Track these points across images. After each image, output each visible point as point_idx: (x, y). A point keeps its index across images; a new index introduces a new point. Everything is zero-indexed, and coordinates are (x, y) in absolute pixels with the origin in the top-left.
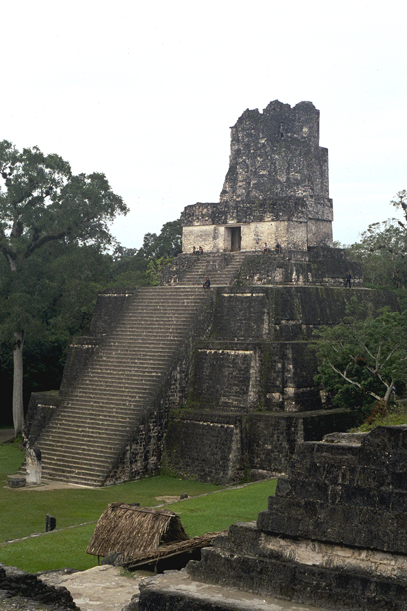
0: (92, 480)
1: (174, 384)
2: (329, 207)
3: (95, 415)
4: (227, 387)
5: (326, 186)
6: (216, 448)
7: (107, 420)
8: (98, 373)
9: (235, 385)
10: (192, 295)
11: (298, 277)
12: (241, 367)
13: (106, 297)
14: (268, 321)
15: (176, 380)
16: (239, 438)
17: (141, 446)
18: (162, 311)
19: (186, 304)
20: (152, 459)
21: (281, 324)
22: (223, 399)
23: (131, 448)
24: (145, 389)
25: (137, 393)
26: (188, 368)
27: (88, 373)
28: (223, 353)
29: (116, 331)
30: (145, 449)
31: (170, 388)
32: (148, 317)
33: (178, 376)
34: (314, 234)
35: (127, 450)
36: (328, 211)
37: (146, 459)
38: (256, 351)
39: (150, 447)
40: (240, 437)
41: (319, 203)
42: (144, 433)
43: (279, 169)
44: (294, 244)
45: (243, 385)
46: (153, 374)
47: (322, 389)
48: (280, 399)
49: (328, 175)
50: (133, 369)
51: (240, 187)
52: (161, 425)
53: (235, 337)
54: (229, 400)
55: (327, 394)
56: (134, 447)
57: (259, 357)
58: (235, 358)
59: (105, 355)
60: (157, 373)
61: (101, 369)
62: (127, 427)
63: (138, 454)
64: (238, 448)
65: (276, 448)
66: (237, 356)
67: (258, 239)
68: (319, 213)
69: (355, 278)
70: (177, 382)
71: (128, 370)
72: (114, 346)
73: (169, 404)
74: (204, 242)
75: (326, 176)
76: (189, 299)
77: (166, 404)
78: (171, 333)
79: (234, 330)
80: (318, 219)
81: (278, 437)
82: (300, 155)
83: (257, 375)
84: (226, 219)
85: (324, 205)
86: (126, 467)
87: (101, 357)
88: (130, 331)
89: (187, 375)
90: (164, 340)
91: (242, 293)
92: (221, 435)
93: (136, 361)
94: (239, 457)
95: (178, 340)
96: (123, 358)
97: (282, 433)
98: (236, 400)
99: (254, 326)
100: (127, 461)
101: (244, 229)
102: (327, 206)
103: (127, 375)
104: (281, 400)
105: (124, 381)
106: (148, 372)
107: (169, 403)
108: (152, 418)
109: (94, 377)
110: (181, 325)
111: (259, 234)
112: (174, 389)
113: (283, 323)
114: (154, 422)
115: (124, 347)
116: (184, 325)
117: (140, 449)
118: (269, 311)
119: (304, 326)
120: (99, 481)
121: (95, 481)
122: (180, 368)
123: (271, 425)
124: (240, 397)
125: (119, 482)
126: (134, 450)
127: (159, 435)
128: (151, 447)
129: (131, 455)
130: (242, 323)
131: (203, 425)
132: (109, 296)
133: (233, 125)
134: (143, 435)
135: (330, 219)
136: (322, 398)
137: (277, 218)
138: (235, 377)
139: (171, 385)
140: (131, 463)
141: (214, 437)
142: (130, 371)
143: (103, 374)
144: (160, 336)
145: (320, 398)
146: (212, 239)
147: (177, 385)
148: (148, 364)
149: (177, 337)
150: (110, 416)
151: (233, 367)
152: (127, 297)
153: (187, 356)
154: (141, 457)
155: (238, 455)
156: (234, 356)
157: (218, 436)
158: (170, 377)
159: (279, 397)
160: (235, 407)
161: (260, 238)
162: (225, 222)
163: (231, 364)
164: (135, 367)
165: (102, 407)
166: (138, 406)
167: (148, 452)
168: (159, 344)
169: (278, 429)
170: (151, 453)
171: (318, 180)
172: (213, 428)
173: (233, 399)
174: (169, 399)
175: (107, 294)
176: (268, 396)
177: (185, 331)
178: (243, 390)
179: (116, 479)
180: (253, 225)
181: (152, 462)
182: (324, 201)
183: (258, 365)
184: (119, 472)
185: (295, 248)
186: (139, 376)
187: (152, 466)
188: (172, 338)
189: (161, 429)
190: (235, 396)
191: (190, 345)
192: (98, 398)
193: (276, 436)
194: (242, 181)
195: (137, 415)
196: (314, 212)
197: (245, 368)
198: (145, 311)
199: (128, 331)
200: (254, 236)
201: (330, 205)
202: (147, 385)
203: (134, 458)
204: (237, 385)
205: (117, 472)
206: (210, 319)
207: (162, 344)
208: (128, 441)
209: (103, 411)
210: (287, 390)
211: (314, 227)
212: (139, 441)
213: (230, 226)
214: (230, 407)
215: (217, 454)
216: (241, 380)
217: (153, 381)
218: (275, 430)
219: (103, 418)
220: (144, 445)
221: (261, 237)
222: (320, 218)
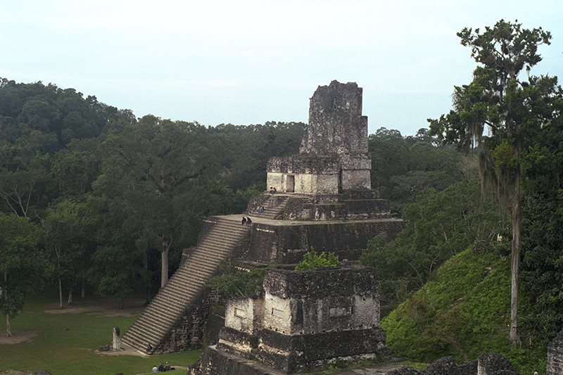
5: (364, 144)
8: (179, 277)
10: (241, 228)
11: (320, 215)
13: (206, 222)
14: (276, 250)
17: (184, 330)
18: (223, 237)
19: (236, 234)
20: (194, 338)
23: (176, 331)
24: (194, 292)
25: (190, 294)
29: (198, 249)
30: (188, 331)
34: (349, 181)
35: (173, 332)
37: (189, 338)
39: (192, 330)
41: (356, 157)
42: (187, 321)
43: (329, 132)
44: (324, 190)
46: (202, 282)
50: (195, 277)
52: (202, 316)
53: (257, 259)
56: (178, 330)
59: (187, 265)
61: (181, 275)
62: (176, 317)
63: (182, 335)
68: (355, 165)
69: (381, 212)
72: (193, 259)
73: (210, 303)
76: (239, 230)
77: (207, 302)
79: (258, 254)
80: (354, 169)
82: (341, 123)
84: (287, 169)
85: (362, 158)
86: (172, 343)
91: (265, 229)
93: (198, 272)
99: (267, 253)
100: (172, 339)
101: (296, 177)
102: (366, 158)
103: (191, 281)
108: (195, 312)
113: (289, 251)
114: (196, 314)
115: (197, 261)
117: (184, 332)
118: (278, 243)
126: (179, 332)
127: (201, 322)
128: (194, 330)
129: (176, 335)
135: (367, 168)
137: (311, 173)
140: (176, 340)
142: (193, 278)
146: (281, 183)
154: (184, 337)
162: (287, 172)
166: (186, 303)
167: (191, 334)
170: (193, 334)
171: (355, 141)
174: (209, 299)
175: (207, 220)
177: (228, 253)
179: (164, 351)
180: (300, 176)
181: (194, 340)
182: (362, 155)
184: (166, 346)
185: (325, 192)
187: (194, 343)
189: (202, 318)
191: (229, 263)
195: (183, 309)
196: (349, 164)
198: (216, 236)
200: (301, 183)
202: (196, 289)
203: (179, 337)
205: (164, 346)
206: (248, 245)
207: (214, 261)
208: (173, 326)
211: (349, 175)
212: (183, 327)
213: (289, 175)
217: (200, 287)
220: (187, 329)
221: (304, 184)
222: (356, 168)
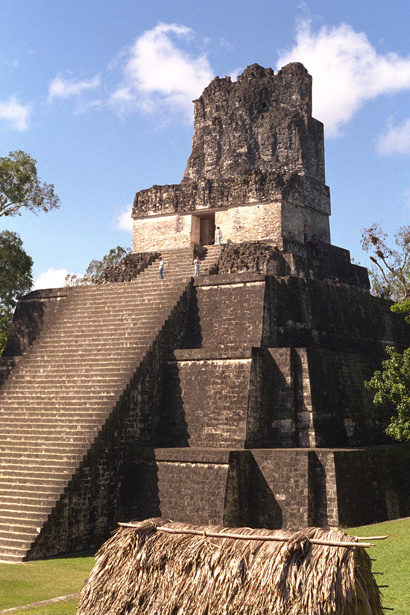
0: (8, 551)
1: (133, 409)
2: (326, 196)
3: (15, 455)
4: (213, 412)
5: (322, 169)
6: (202, 500)
7: (33, 462)
8: (18, 398)
9: (225, 408)
10: (155, 291)
12: (235, 383)
13: (29, 303)
14: (269, 320)
15: (136, 404)
16: (236, 485)
17: (85, 499)
18: (111, 313)
19: (146, 302)
20: (101, 520)
21: (286, 325)
22: (207, 430)
23: (70, 502)
24: (91, 415)
25: (77, 421)
26: (153, 388)
27: (3, 398)
28: (205, 365)
29: (45, 342)
30: (90, 504)
31: (127, 414)
32: (91, 321)
33: (139, 398)
35: (65, 505)
36: (324, 202)
37: (92, 520)
38: (256, 359)
39: (98, 501)
40: (237, 483)
41: (315, 188)
42: (89, 479)
43: (262, 145)
44: (289, 233)
45: (238, 408)
46: (103, 395)
47: (348, 417)
48: (292, 428)
49: (324, 156)
50: (71, 389)
51: (207, 172)
52: (114, 469)
53: (220, 343)
54: (216, 430)
55: (354, 424)
56: (74, 500)
57: (260, 367)
58: (224, 369)
59: (28, 374)
60: (108, 392)
61: (22, 393)
62: (65, 469)
63: (81, 511)
64: (234, 500)
65: (294, 498)
66: (227, 367)
67: (240, 226)
68: (316, 201)
69: (362, 287)
70: (137, 406)
71: (64, 392)
72: (41, 361)
73: (126, 439)
74: (162, 236)
75: (322, 157)
76: (152, 295)
77: (122, 439)
78: (126, 339)
79: (218, 334)
80: (314, 209)
81: (296, 481)
83: (258, 395)
84: (194, 203)
85: (320, 193)
86: (63, 531)
87: (23, 377)
88: (65, 342)
89: (150, 398)
90: (118, 349)
91: (230, 284)
92: (210, 480)
93: (76, 378)
94: (236, 513)
95: (138, 348)
96: (56, 376)
97: (303, 476)
98: (228, 431)
99: (249, 327)
100: (64, 522)
101: (219, 216)
102: (324, 194)
103: (63, 398)
104: (294, 430)
105: (57, 406)
106: (94, 392)
107: (126, 437)
108: (103, 458)
109: (13, 403)
110: (142, 328)
111: (241, 220)
112: (133, 416)
113: (289, 325)
114: (104, 464)
115: (57, 361)
116: (146, 328)
117: (84, 504)
118: (270, 306)
119: (315, 333)
120: (20, 552)
121: (14, 551)
122: (142, 387)
123: (285, 465)
124: (233, 425)
125: (51, 553)
126: (75, 505)
127: (112, 483)
128: (100, 502)
129: (71, 512)
130: (231, 324)
131: (179, 466)
132: (34, 302)
133: (198, 97)
134: (87, 482)
135: (328, 212)
136: (347, 430)
138: (226, 397)
139: (129, 409)
140: (71, 524)
141: (198, 483)
142: (68, 393)
143: (25, 399)
144: (110, 345)
145: (345, 429)
146: (174, 232)
147: (138, 411)
148: (94, 381)
149: (136, 343)
150: (37, 456)
151: (222, 383)
152: (60, 301)
153: (152, 370)
154: (85, 516)
155: (236, 511)
156: (222, 367)
157: (203, 483)
158: (128, 399)
159: (291, 426)
160: (226, 440)
161: (242, 226)
162: (192, 209)
163: (219, 379)
164: (73, 387)
165: (25, 444)
166: (80, 440)
167: (95, 508)
168: (110, 355)
169: (296, 470)
170: (100, 510)
171: (313, 160)
172: (195, 471)
173: (223, 429)
174: (125, 431)
175: (30, 299)
176: (273, 424)
177: (148, 335)
178: (238, 414)
179: (48, 549)
180: (232, 211)
181: (101, 525)
182: (320, 187)
183: (259, 379)
184: (51, 538)
185: (290, 237)
186: (80, 398)
187: (100, 531)
188: (129, 346)
189: (114, 474)
190: (227, 424)
191: (155, 355)
192: (17, 432)
193: (292, 480)
194: (212, 165)
195: (81, 451)
196: (310, 198)
197: (240, 383)
198: (85, 315)
199: (62, 341)
200: (234, 224)
201: (327, 194)
202: (94, 409)
203: (76, 517)
204: (229, 409)
205: (48, 538)
206: (183, 321)
207: (115, 354)
209: (25, 450)
210: (303, 416)
211: (310, 218)
212: (83, 492)
213: (199, 214)
214: (218, 440)
215: (203, 509)
216: (235, 401)
217: (103, 404)
218: (291, 471)
219: (26, 459)
220: (89, 498)
221: (244, 224)
222: (316, 208)
